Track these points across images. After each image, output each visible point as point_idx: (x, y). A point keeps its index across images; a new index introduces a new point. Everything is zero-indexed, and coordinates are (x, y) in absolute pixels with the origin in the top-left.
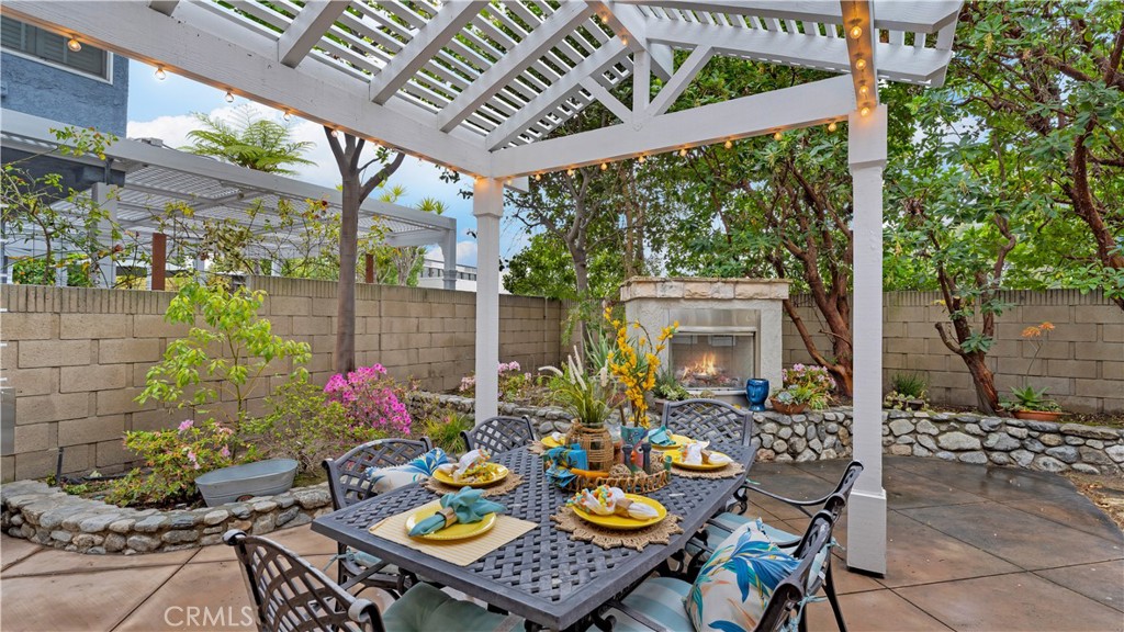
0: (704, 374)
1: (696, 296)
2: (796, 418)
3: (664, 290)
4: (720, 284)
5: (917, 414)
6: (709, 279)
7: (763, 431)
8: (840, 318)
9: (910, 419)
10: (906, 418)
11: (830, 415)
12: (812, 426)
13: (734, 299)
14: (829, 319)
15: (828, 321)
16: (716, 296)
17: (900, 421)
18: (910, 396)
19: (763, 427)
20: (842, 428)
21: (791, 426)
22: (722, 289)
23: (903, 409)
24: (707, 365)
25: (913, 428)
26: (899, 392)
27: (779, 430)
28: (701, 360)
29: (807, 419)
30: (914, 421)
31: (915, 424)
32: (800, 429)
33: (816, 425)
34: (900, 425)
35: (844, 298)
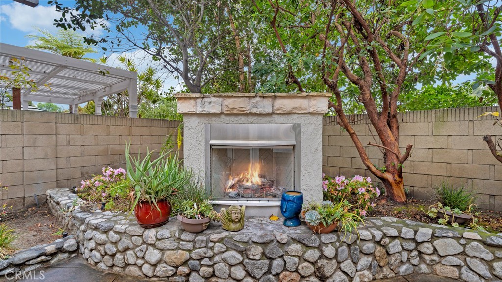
0: (249, 184)
1: (235, 111)
2: (325, 238)
3: (203, 105)
4: (258, 99)
5: (467, 234)
6: (246, 94)
7: (287, 253)
8: (389, 133)
9: (458, 239)
10: (453, 238)
11: (365, 234)
12: (345, 247)
13: (273, 113)
14: (380, 133)
15: (379, 134)
16: (254, 110)
17: (445, 240)
18: (457, 210)
19: (287, 248)
20: (379, 248)
21: (319, 248)
22: (260, 104)
23: (449, 223)
24: (253, 175)
25: (461, 249)
26: (445, 205)
27: (305, 252)
28: (247, 170)
29: (338, 240)
30: (463, 241)
31: (464, 246)
32: (329, 251)
33: (349, 246)
34: (445, 244)
35: (394, 116)
